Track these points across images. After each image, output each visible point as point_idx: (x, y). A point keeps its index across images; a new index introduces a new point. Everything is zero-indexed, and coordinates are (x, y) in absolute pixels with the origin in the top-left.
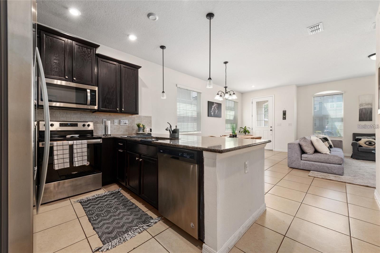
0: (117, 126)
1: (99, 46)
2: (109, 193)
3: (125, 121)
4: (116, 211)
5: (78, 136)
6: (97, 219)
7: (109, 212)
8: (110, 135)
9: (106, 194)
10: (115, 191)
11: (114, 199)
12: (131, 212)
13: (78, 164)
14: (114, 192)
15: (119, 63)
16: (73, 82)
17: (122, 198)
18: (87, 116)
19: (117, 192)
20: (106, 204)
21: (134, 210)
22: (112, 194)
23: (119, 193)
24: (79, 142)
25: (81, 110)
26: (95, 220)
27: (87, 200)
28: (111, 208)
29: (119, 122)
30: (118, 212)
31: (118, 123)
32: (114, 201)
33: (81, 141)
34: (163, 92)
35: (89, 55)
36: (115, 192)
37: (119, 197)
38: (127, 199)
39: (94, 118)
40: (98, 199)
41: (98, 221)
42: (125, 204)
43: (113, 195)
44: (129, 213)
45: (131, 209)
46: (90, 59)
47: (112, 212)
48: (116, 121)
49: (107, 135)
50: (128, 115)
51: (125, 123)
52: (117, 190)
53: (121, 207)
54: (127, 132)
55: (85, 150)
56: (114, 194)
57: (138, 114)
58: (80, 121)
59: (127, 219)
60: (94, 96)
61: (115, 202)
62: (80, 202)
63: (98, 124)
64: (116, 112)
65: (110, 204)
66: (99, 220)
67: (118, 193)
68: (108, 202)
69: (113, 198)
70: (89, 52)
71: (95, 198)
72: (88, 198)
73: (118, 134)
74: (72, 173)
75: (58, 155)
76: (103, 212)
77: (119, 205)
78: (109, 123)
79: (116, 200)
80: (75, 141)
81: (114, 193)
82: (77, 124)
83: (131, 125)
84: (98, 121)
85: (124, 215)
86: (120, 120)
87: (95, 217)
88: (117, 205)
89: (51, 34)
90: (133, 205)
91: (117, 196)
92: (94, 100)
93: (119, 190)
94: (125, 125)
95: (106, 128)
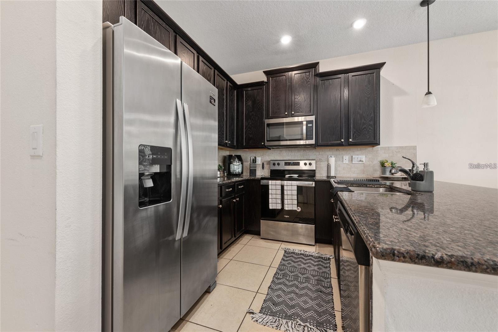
0: (348, 165)
1: (318, 63)
2: (317, 255)
3: (360, 156)
4: (304, 282)
5: (297, 177)
6: (281, 279)
7: (296, 278)
8: (335, 177)
9: (313, 254)
10: (325, 256)
11: (315, 266)
12: (317, 296)
13: (288, 208)
14: (323, 256)
15: (345, 74)
16: (292, 117)
17: (324, 270)
18: (310, 153)
19: (327, 258)
20: (303, 266)
21: (324, 296)
22: (319, 257)
23: (328, 261)
24: (289, 183)
25: (299, 147)
26: (278, 278)
27: (292, 251)
28: (303, 274)
29: (351, 159)
30: (305, 285)
31: (349, 160)
32: (313, 268)
33: (290, 182)
34: (429, 93)
35: (307, 79)
36: (325, 258)
37: (322, 266)
38: (329, 274)
39: (318, 155)
40: (302, 256)
41: (279, 281)
42: (321, 281)
43: (319, 259)
44: (314, 295)
45: (321, 292)
46: (309, 84)
47: (299, 281)
48: (346, 158)
49: (330, 177)
50: (366, 148)
51: (361, 161)
52: (328, 256)
53: (313, 281)
54: (363, 173)
55: (295, 193)
56: (321, 260)
57: (380, 145)
58: (303, 159)
59: (305, 302)
60: (311, 128)
61: (314, 270)
62: (285, 251)
63: (321, 162)
64: (341, 145)
65: (306, 269)
66: (281, 281)
67: (326, 260)
68: (305, 266)
69: (316, 263)
70: (308, 77)
71: (300, 253)
72: (294, 250)
73: (350, 176)
74: (285, 216)
75: (272, 194)
76: (293, 274)
77: (314, 276)
78: (332, 161)
79: (316, 268)
80: (285, 182)
81: (322, 258)
82: (299, 163)
83: (371, 163)
84: (322, 159)
85: (306, 295)
86: (352, 156)
87: (280, 275)
88: (312, 275)
89: (274, 75)
90: (328, 287)
91: (322, 263)
92: (311, 132)
93: (331, 257)
94: (361, 162)
95: (329, 167)
